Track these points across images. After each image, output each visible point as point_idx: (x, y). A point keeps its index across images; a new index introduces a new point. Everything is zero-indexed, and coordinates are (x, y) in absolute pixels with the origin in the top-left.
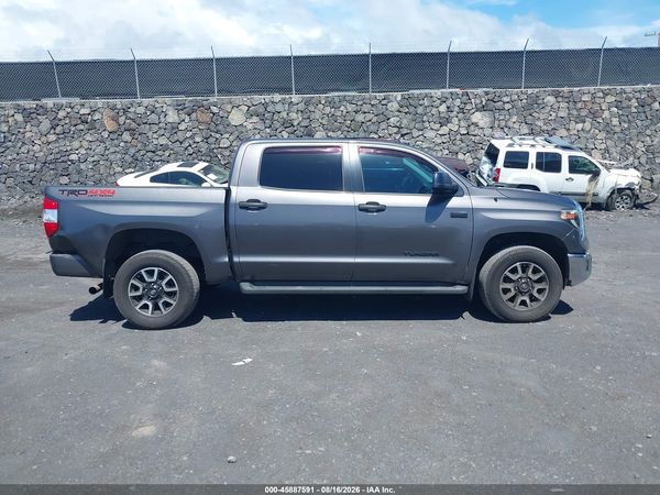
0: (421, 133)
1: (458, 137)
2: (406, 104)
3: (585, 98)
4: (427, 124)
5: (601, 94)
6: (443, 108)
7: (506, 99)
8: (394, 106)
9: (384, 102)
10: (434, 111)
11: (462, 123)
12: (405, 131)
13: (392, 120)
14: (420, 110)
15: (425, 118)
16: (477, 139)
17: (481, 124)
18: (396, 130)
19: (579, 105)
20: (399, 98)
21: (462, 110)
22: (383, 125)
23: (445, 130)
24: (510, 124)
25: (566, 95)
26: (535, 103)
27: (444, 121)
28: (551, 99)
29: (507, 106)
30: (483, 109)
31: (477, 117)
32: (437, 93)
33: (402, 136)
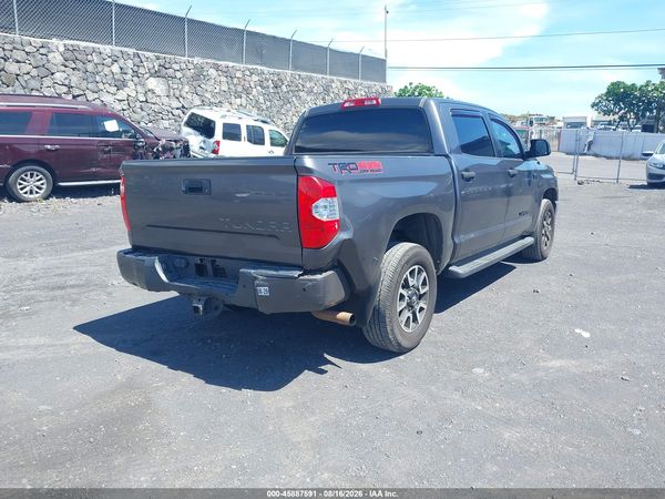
0: (96, 96)
1: (138, 104)
2: (71, 57)
3: (239, 74)
4: (101, 86)
5: (248, 73)
6: (115, 68)
7: (176, 67)
8: (56, 58)
9: (42, 51)
10: (106, 70)
11: (139, 89)
12: (77, 92)
13: (57, 75)
14: (90, 67)
15: (98, 78)
16: (156, 108)
17: (158, 91)
18: (65, 89)
19: (235, 81)
20: (62, 49)
21: (136, 74)
22: (47, 82)
23: (122, 94)
24: (184, 95)
25: (224, 69)
26: (199, 75)
27: (121, 85)
28: (212, 72)
29: (179, 75)
30: (156, 74)
31: (152, 83)
32: (107, 49)
33: (74, 97)
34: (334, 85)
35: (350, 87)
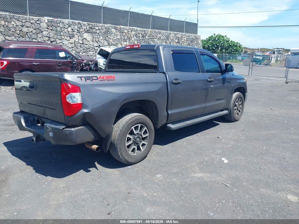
0: (61, 41)
1: (79, 45)
2: (50, 25)
3: (126, 31)
4: (63, 37)
5: (130, 30)
6: (70, 29)
7: (97, 28)
8: (44, 25)
9: (38, 22)
10: (66, 30)
11: (80, 38)
12: (52, 40)
13: (44, 33)
14: (59, 29)
15: (62, 34)
16: (87, 46)
17: (88, 39)
18: (47, 39)
19: (124, 34)
20: (46, 21)
21: (79, 31)
22: (40, 35)
23: (72, 41)
24: (100, 41)
25: (119, 29)
26: (108, 31)
27: (72, 36)
28: (113, 30)
29: (98, 32)
30: (88, 32)
31: (86, 35)
32: (66, 21)
33: (51, 42)
34: (171, 35)
35: (179, 36)
